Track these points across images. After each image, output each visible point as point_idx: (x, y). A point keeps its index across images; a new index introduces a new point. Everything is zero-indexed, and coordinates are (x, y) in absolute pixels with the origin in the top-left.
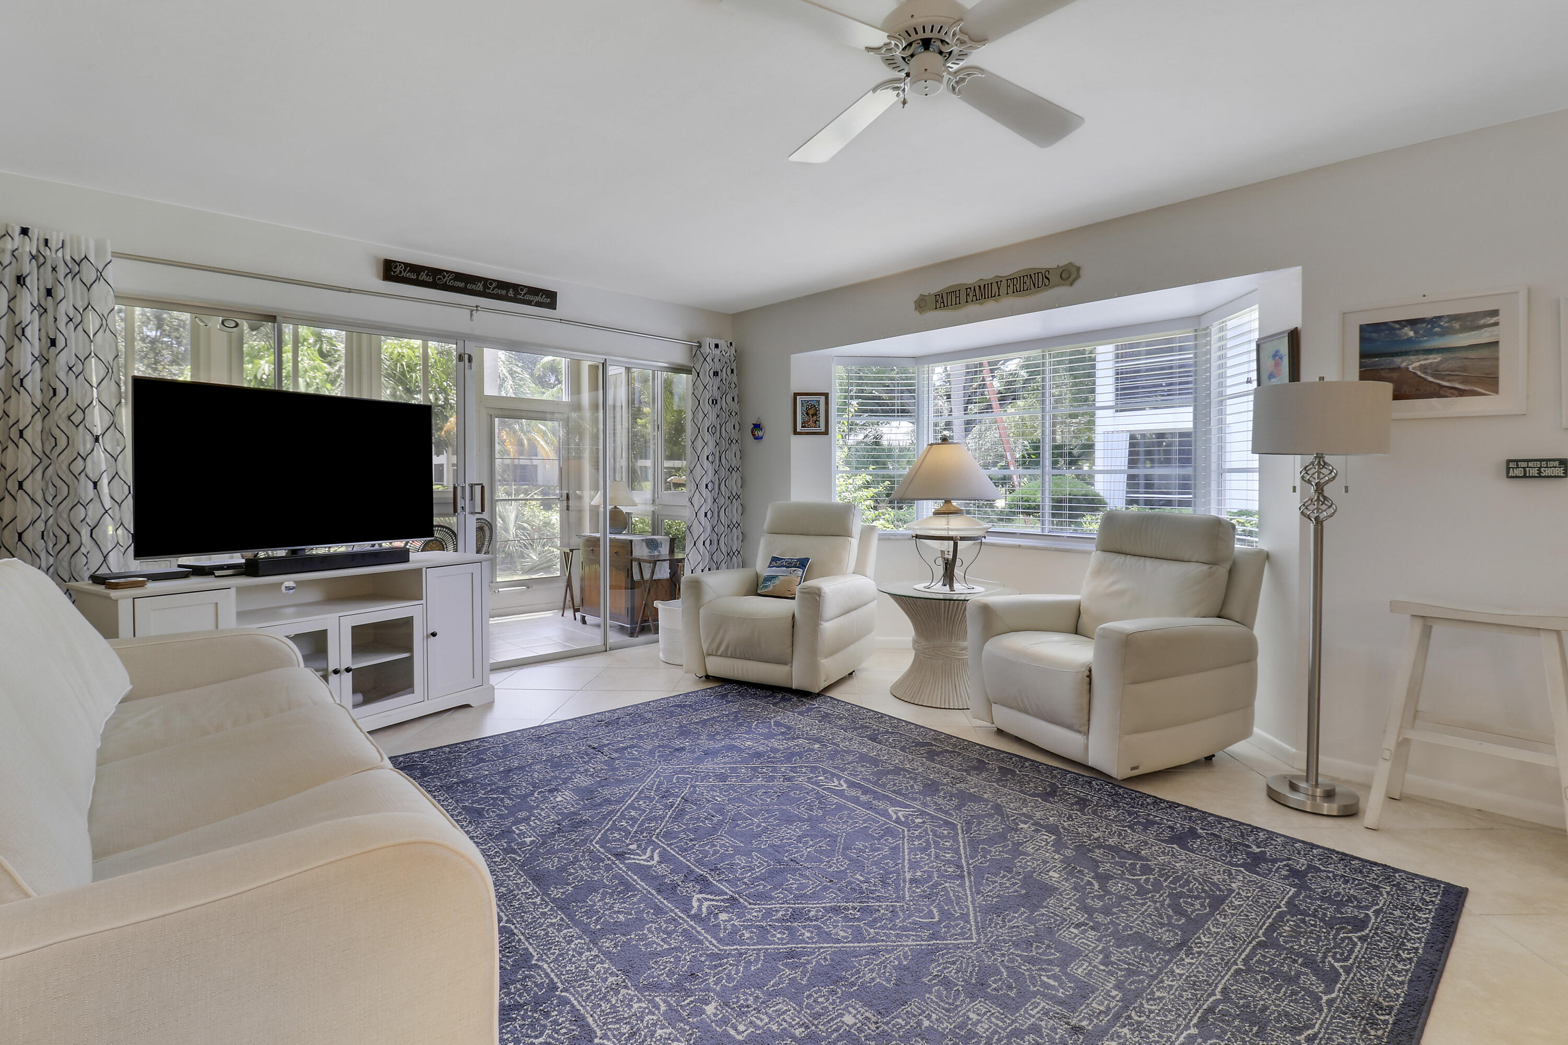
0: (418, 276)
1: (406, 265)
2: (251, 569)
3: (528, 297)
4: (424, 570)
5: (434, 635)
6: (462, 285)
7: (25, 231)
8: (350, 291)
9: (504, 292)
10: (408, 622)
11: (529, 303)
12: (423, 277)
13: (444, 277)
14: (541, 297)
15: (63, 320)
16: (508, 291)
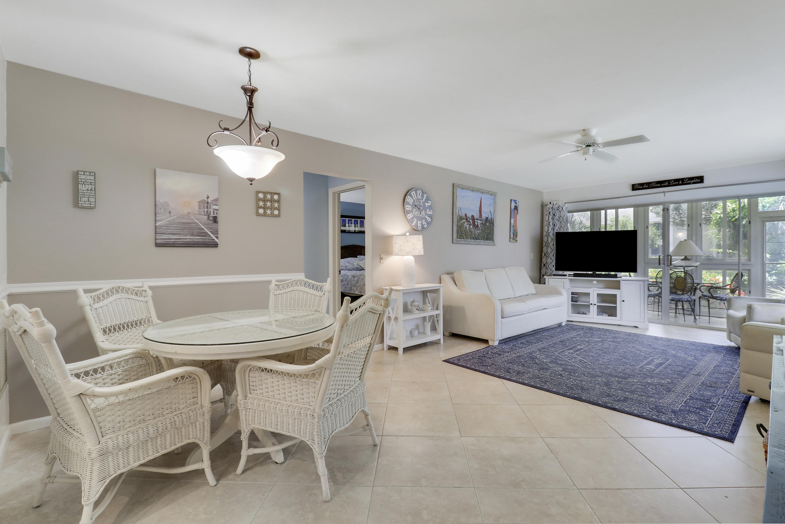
0: (643, 187)
1: (639, 184)
2: (575, 275)
3: (689, 182)
4: (621, 281)
5: (623, 301)
6: (659, 185)
7: (550, 203)
8: (619, 198)
9: (677, 183)
10: (615, 296)
11: (690, 184)
12: (645, 186)
13: (652, 184)
14: (695, 180)
15: (556, 220)
16: (679, 182)
